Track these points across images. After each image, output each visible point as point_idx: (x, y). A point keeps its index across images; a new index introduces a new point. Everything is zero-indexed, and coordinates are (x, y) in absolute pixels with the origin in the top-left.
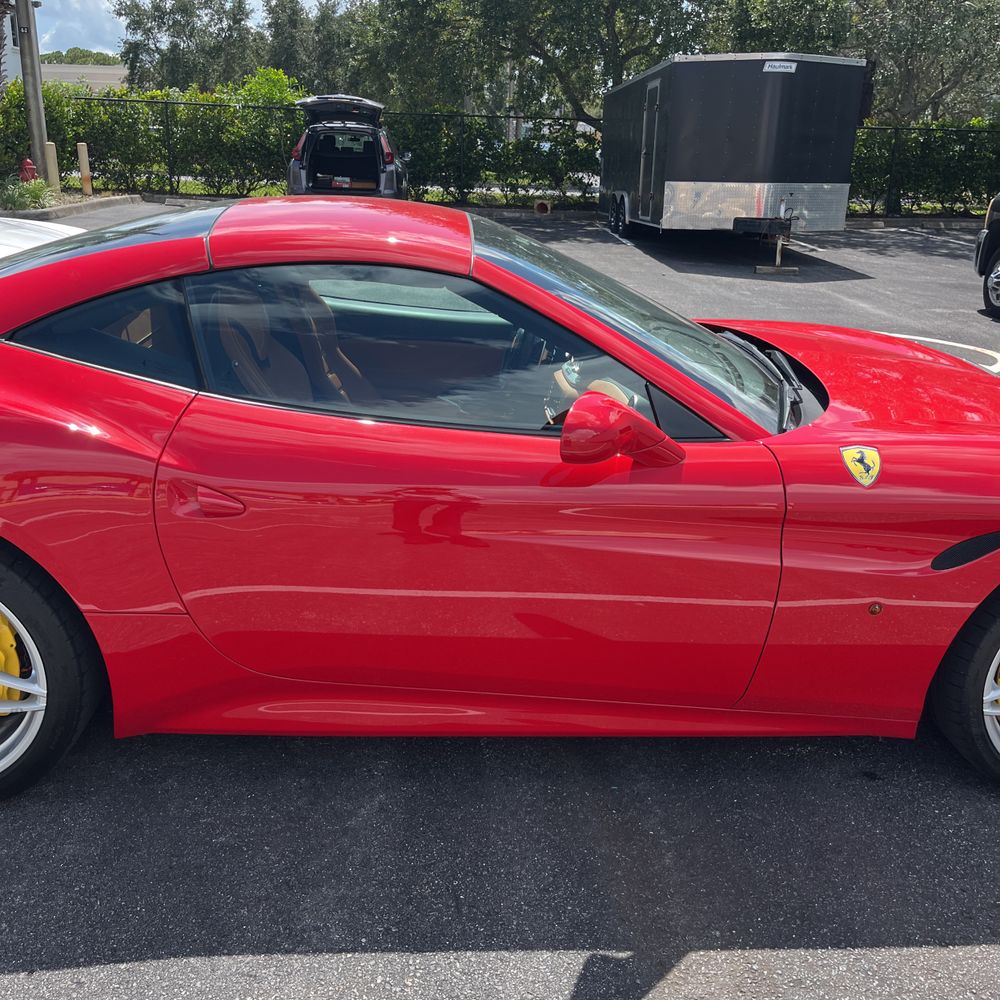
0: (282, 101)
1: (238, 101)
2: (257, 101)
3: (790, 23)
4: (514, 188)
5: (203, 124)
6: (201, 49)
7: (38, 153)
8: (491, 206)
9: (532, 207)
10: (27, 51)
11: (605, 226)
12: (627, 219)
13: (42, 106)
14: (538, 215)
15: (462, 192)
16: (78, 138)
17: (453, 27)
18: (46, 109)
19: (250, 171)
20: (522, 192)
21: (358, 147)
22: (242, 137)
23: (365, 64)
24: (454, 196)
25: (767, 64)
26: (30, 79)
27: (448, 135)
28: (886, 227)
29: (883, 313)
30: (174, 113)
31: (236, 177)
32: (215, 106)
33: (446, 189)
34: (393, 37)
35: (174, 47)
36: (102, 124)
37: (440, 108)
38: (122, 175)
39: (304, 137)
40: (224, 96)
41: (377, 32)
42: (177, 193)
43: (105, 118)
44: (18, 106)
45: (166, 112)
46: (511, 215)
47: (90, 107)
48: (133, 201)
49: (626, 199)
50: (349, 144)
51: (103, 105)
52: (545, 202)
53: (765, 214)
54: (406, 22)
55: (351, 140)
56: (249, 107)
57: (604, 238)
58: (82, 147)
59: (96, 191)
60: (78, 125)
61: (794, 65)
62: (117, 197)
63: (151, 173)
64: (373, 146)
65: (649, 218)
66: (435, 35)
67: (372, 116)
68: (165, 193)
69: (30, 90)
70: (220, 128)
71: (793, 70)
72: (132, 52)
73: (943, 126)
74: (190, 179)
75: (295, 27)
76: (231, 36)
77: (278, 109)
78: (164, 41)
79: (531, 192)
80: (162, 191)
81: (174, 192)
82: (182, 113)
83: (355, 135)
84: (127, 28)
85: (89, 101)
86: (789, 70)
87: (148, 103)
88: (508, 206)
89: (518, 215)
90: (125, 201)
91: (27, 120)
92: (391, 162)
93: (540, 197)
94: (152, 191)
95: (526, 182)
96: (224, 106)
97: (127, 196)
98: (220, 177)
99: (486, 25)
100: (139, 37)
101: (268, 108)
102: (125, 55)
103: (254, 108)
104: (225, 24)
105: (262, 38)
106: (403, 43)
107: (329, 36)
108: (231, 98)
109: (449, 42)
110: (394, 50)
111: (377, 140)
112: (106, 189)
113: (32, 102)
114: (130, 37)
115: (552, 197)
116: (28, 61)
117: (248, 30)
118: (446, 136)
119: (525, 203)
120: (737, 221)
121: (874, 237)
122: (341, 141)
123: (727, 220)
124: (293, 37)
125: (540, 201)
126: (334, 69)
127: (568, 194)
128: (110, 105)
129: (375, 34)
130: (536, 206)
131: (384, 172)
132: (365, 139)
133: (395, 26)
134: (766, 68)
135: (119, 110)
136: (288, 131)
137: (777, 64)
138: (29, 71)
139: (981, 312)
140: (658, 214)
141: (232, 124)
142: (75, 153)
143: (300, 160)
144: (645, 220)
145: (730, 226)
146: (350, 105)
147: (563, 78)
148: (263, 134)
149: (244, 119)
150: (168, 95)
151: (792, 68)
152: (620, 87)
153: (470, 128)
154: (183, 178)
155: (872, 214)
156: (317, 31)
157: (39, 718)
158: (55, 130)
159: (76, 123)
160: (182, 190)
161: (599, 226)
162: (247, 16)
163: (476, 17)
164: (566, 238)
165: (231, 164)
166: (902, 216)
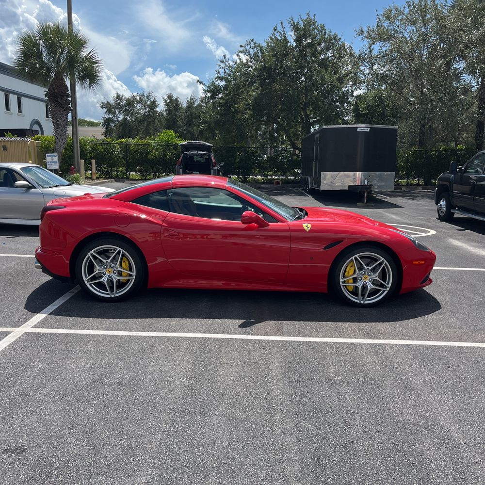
0: (172, 143)
1: (155, 143)
2: (163, 143)
3: (376, 111)
4: (266, 176)
5: (141, 152)
6: (137, 120)
7: (76, 164)
8: (256, 183)
9: (273, 183)
10: (74, 126)
11: (303, 190)
12: (309, 187)
13: (79, 146)
14: (275, 186)
15: (245, 177)
16: (92, 158)
17: (242, 113)
18: (80, 147)
19: (158, 170)
20: (269, 177)
21: (203, 160)
22: (156, 157)
23: (206, 128)
24: (242, 179)
25: (358, 129)
26: (75, 136)
27: (239, 155)
28: (423, 190)
29: (399, 218)
30: (129, 147)
31: (153, 172)
32: (145, 145)
33: (238, 176)
34: (217, 118)
35: (125, 119)
36: (100, 152)
37: (236, 145)
38: (107, 172)
39: (182, 157)
40: (150, 141)
41: (211, 116)
42: (129, 179)
43: (102, 150)
44: (70, 146)
45: (126, 148)
46: (264, 186)
47: (96, 146)
48: (112, 182)
49: (309, 179)
50: (199, 159)
51: (101, 145)
52: (279, 181)
53: (361, 184)
54: (223, 112)
55: (200, 157)
56: (159, 145)
57: (300, 194)
58: (93, 161)
59: (97, 178)
60: (91, 153)
61: (369, 129)
62: (106, 180)
63: (119, 171)
64: (209, 160)
65: (316, 186)
66: (234, 117)
67: (207, 148)
68: (124, 178)
69: (75, 140)
70: (147, 153)
71: (369, 131)
72: (107, 122)
73: (445, 149)
74: (134, 173)
75: (177, 111)
76: (149, 115)
77: (171, 146)
78: (121, 117)
79: (273, 177)
80: (123, 178)
81: (128, 178)
82: (132, 147)
83: (201, 156)
84: (105, 113)
85: (96, 144)
86: (367, 131)
87: (119, 144)
88: (264, 183)
89: (267, 186)
90: (109, 182)
91: (73, 152)
92: (215, 166)
93: (277, 179)
94: (119, 178)
95: (271, 173)
96: (149, 145)
97: (109, 180)
98: (146, 172)
99: (254, 113)
100: (110, 116)
101: (167, 146)
102: (104, 123)
103: (161, 145)
104: (147, 110)
105: (162, 115)
106: (221, 120)
107: (191, 114)
108: (153, 142)
109: (240, 119)
110: (217, 123)
111: (210, 158)
112: (101, 178)
113: (75, 144)
114: (106, 116)
115: (282, 179)
116: (75, 130)
117: (156, 112)
118: (239, 156)
119: (271, 181)
120: (349, 186)
121: (415, 193)
122: (196, 158)
123: (346, 186)
124: (176, 115)
125: (276, 181)
126: (193, 127)
127: (289, 178)
128: (104, 145)
129: (210, 117)
130: (275, 182)
131: (212, 169)
132: (206, 157)
133: (218, 114)
134: (358, 130)
135: (108, 147)
136: (175, 154)
137: (362, 128)
138: (75, 133)
139: (437, 218)
140: (319, 185)
141: (152, 152)
142: (90, 164)
143: (180, 165)
144: (315, 187)
145: (347, 188)
146: (200, 145)
147: (286, 132)
148: (165, 155)
149: (157, 150)
150: (127, 141)
151: (368, 130)
152: (309, 134)
153: (248, 152)
154: (131, 173)
155: (418, 185)
156: (186, 112)
157: (134, 280)
158: (83, 156)
159: (91, 152)
160: (131, 177)
161: (300, 190)
162: (157, 107)
163: (250, 110)
164: (285, 194)
165: (151, 167)
166: (431, 185)
